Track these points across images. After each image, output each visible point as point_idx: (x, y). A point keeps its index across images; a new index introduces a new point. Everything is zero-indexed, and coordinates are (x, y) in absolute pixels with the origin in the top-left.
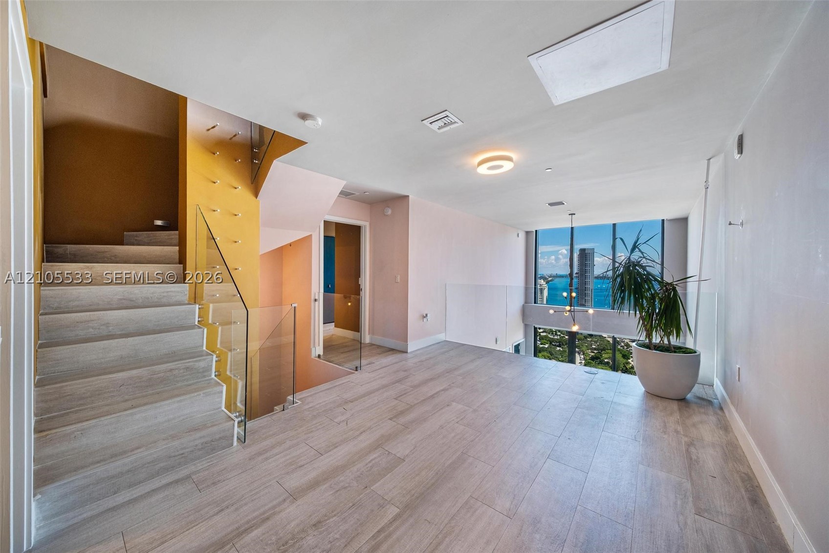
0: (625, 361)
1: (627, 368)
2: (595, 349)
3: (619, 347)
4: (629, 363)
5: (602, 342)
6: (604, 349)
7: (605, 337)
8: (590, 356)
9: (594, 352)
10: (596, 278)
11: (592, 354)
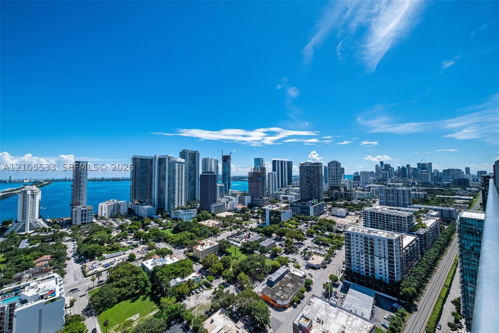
0: (109, 235)
1: (110, 240)
2: (87, 233)
3: (105, 227)
4: (112, 236)
5: (93, 227)
6: (94, 232)
7: (95, 222)
8: (83, 240)
9: (86, 236)
10: (89, 180)
11: (85, 238)
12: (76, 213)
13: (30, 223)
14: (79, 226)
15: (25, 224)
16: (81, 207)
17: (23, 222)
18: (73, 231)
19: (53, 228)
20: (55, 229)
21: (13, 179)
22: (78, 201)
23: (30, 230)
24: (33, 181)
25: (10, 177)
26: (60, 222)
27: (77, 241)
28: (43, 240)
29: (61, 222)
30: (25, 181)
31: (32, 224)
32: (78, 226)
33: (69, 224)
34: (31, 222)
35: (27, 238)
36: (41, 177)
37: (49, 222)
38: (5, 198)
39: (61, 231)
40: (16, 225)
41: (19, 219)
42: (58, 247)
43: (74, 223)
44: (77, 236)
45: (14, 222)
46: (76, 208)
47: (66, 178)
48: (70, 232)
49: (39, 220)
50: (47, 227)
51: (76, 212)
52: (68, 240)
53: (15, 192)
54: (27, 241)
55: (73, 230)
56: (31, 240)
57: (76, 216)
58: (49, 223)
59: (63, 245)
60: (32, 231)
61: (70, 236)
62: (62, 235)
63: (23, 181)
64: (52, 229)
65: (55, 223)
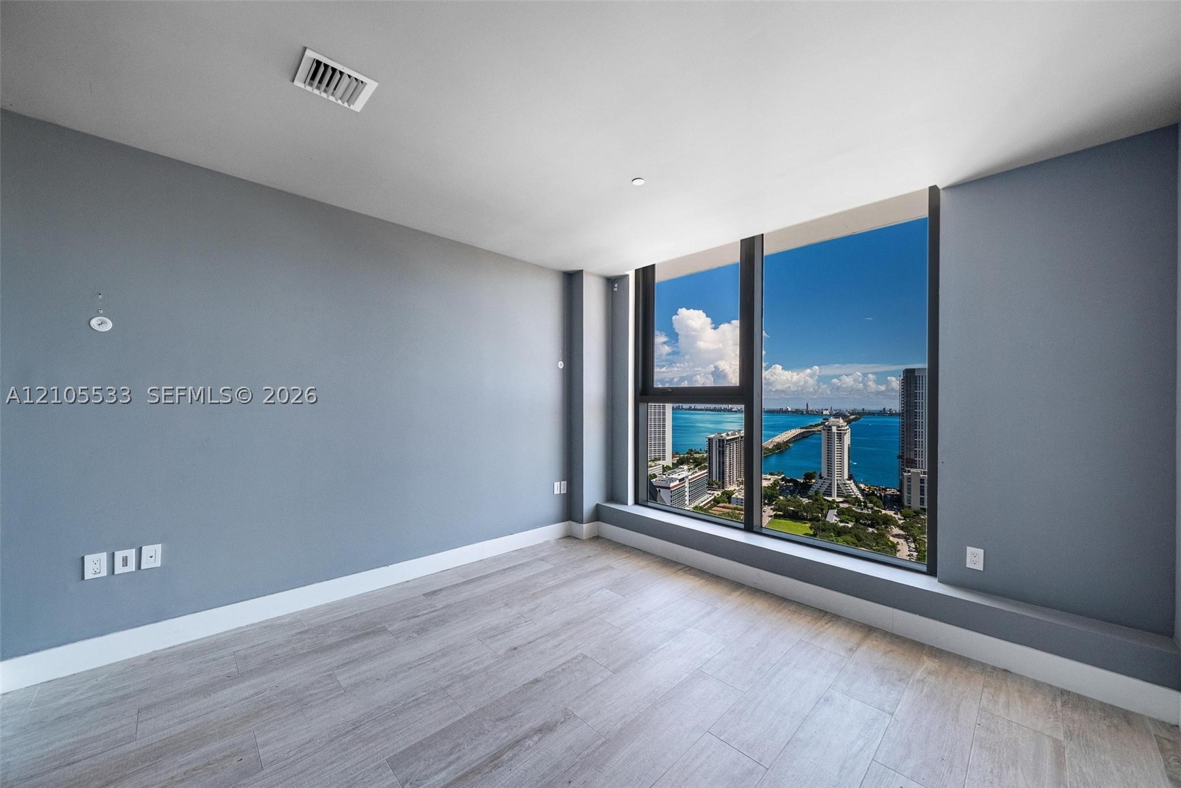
12: (910, 482)
13: (838, 485)
14: (917, 513)
15: (831, 484)
16: (919, 471)
17: (828, 479)
18: (904, 519)
19: (871, 502)
20: (874, 506)
21: (810, 408)
22: (912, 457)
23: (838, 496)
24: (834, 412)
25: (807, 406)
26: (881, 495)
27: (914, 542)
28: (857, 518)
29: (883, 494)
30: (825, 412)
31: (841, 486)
32: (915, 512)
33: (896, 502)
34: (839, 482)
35: (835, 508)
36: (847, 407)
37: (864, 490)
38: (804, 437)
39: (884, 512)
40: (820, 481)
41: (825, 475)
42: (882, 542)
43: (906, 503)
44: (915, 531)
45: (817, 477)
46: (909, 472)
47: (884, 409)
48: (900, 519)
49: (848, 482)
50: (860, 496)
51: (909, 479)
52: (896, 535)
53: (815, 429)
54: (836, 514)
55: (905, 517)
56: (841, 513)
57: (909, 489)
58: (862, 491)
59: (890, 541)
60: (841, 499)
61: (902, 528)
62: (888, 521)
63: (822, 412)
64: (870, 505)
65: (873, 494)
